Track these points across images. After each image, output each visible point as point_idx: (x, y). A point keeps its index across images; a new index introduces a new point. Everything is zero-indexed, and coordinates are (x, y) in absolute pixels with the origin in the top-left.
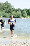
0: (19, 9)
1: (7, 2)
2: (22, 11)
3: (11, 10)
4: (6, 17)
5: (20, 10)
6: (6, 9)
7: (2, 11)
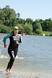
1: (8, 6)
2: (34, 23)
4: (5, 33)
5: (31, 22)
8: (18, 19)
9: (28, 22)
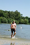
0: (26, 17)
1: (17, 11)
2: (29, 19)
3: (20, 18)
6: (16, 17)
7: (12, 18)
8: (21, 17)
9: (26, 18)
